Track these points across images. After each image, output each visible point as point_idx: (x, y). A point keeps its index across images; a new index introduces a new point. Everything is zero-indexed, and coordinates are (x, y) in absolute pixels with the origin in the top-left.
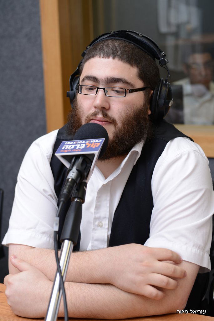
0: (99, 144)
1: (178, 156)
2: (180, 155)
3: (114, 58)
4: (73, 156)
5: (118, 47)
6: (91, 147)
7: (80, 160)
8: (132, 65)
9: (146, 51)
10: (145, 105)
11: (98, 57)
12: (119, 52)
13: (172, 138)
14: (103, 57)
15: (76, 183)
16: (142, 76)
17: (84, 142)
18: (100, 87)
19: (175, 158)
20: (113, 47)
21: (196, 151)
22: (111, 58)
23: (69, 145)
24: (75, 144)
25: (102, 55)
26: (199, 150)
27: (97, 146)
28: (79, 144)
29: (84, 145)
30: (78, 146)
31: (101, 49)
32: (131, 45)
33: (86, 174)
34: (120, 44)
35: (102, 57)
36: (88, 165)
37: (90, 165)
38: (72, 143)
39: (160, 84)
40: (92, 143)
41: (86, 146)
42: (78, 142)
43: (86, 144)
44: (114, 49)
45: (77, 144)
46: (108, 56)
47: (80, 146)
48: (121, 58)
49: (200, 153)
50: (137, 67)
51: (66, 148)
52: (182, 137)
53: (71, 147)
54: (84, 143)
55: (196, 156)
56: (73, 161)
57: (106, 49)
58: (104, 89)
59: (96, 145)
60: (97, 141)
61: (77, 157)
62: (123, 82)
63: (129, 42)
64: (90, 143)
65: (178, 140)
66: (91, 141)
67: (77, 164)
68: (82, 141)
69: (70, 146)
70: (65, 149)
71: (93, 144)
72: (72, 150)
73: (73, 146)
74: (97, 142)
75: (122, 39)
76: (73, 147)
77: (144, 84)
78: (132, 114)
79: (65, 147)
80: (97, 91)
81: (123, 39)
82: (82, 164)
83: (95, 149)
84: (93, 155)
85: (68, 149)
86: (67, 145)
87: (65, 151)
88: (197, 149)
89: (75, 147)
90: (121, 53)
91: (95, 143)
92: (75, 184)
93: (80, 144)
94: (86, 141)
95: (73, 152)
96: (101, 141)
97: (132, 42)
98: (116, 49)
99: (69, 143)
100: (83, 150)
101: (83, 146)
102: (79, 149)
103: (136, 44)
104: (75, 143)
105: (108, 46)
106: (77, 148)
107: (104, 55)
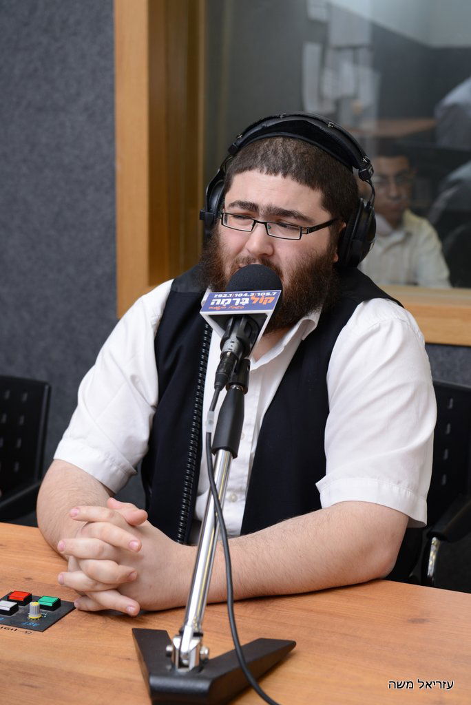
0: (274, 298)
1: (375, 327)
2: (378, 325)
3: (285, 175)
4: (230, 316)
5: (292, 156)
6: (260, 302)
7: (243, 323)
8: (313, 187)
9: (338, 157)
10: (330, 249)
11: (259, 171)
12: (294, 166)
13: (367, 298)
14: (267, 173)
15: (237, 359)
16: (327, 204)
17: (246, 295)
18: (260, 220)
19: (370, 330)
20: (284, 155)
21: (403, 321)
22: (280, 175)
23: (222, 298)
24: (232, 298)
25: (265, 170)
26: (409, 320)
27: (270, 302)
28: (238, 297)
29: (248, 299)
30: (238, 301)
31: (265, 158)
32: (314, 150)
33: (251, 345)
34: (296, 149)
35: (265, 172)
36: (253, 332)
37: (257, 332)
38: (226, 296)
39: (357, 212)
40: (260, 297)
41: (250, 301)
42: (236, 295)
43: (250, 297)
44: (286, 160)
45: (235, 297)
46: (275, 172)
47: (241, 301)
48: (298, 177)
49: (411, 325)
50: (322, 189)
51: (218, 303)
52: (384, 298)
53: (226, 302)
54: (247, 297)
55: (404, 329)
56: (230, 324)
57: (273, 159)
58: (265, 223)
59: (268, 300)
60: (268, 294)
61: (237, 318)
62: (296, 218)
63: (310, 143)
64: (257, 296)
65: (375, 302)
66: (259, 294)
67: (236, 329)
68: (244, 293)
69: (224, 300)
70: (215, 305)
71: (262, 299)
72: (228, 307)
73: (229, 301)
74: (270, 296)
75: (300, 137)
76: (229, 303)
77: (332, 215)
78: (308, 264)
79: (216, 302)
80: (254, 226)
81: (302, 137)
82: (245, 330)
83: (267, 307)
84: (264, 316)
85: (220, 305)
86: (217, 298)
87: (216, 308)
88: (406, 319)
89: (233, 303)
90: (297, 167)
91: (265, 296)
92: (236, 362)
93: (241, 298)
94: (249, 294)
95: (231, 310)
96: (275, 293)
97: (316, 143)
98: (290, 158)
99: (220, 296)
100: (246, 307)
101: (247, 301)
102: (240, 305)
103: (322, 147)
104: (231, 295)
105: (275, 153)
106: (237, 303)
107: (268, 169)
